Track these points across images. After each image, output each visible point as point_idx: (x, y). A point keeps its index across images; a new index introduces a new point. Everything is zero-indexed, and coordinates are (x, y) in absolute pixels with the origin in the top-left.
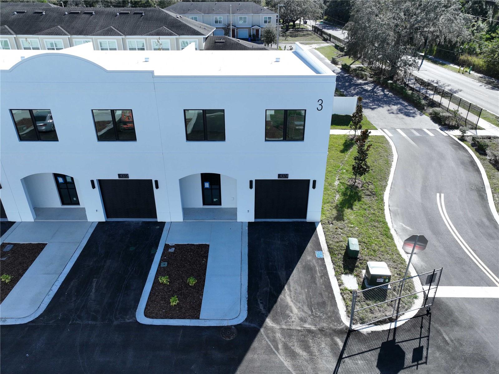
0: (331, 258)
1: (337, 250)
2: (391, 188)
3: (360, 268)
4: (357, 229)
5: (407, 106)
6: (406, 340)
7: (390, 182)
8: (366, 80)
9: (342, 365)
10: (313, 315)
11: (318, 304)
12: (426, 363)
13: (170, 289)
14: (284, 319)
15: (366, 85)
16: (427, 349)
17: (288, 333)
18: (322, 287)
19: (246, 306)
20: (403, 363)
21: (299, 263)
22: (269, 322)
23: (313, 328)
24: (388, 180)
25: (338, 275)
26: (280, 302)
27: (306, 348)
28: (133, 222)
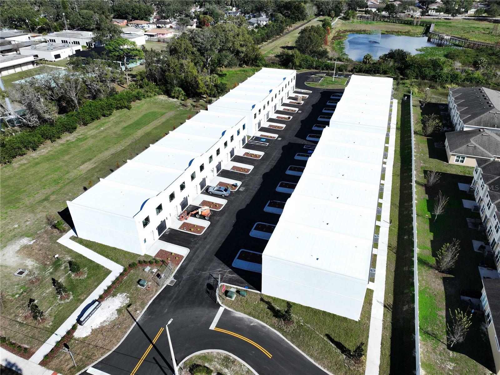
25: (237, 288)
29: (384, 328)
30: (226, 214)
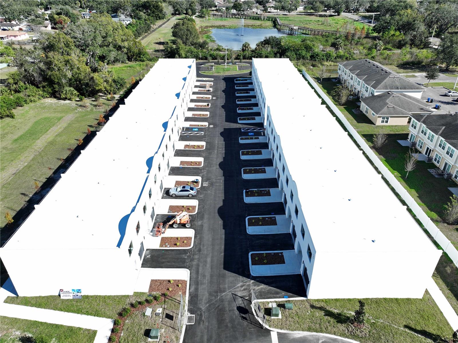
10: (256, 292)
13: (262, 257)
14: (254, 285)
17: (249, 286)
19: (258, 276)
21: (280, 290)
22: (253, 281)
23: (251, 292)
25: (276, 302)
26: (261, 284)
29: (447, 298)
30: (206, 216)
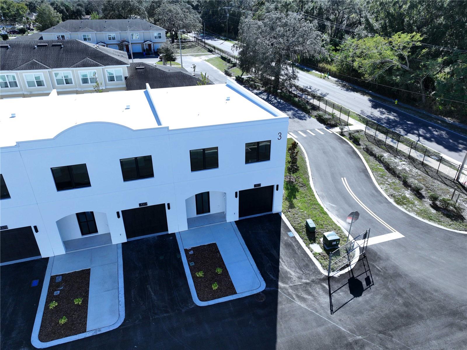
0: (299, 235)
1: (300, 229)
2: (312, 179)
3: (318, 238)
4: (306, 212)
5: (297, 111)
6: (359, 275)
7: (310, 174)
8: (259, 89)
9: (333, 298)
10: (304, 274)
11: (304, 266)
12: (373, 284)
13: (206, 279)
14: (288, 280)
15: (262, 95)
16: (372, 277)
17: (295, 288)
18: (302, 255)
19: (262, 278)
20: (363, 288)
21: (281, 243)
22: (280, 284)
23: (308, 281)
24: (308, 173)
25: (307, 246)
26: (281, 271)
27: (310, 294)
28: (149, 238)
